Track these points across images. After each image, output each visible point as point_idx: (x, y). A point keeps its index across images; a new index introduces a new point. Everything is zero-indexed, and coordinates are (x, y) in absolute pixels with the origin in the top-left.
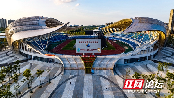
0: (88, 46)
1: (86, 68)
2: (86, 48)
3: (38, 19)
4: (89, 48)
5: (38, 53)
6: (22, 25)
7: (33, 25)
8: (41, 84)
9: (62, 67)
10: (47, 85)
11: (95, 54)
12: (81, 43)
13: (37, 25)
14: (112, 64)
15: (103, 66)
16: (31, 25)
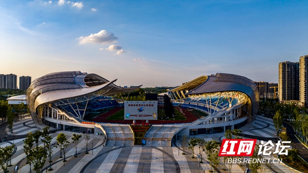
0: (140, 110)
1: (135, 138)
2: (137, 113)
3: (74, 76)
4: (141, 113)
5: (72, 120)
6: (51, 83)
7: (67, 83)
8: (76, 154)
9: (104, 138)
10: (83, 155)
11: (149, 121)
12: (131, 107)
13: (72, 83)
14: (171, 134)
15: (158, 137)
16: (65, 83)
